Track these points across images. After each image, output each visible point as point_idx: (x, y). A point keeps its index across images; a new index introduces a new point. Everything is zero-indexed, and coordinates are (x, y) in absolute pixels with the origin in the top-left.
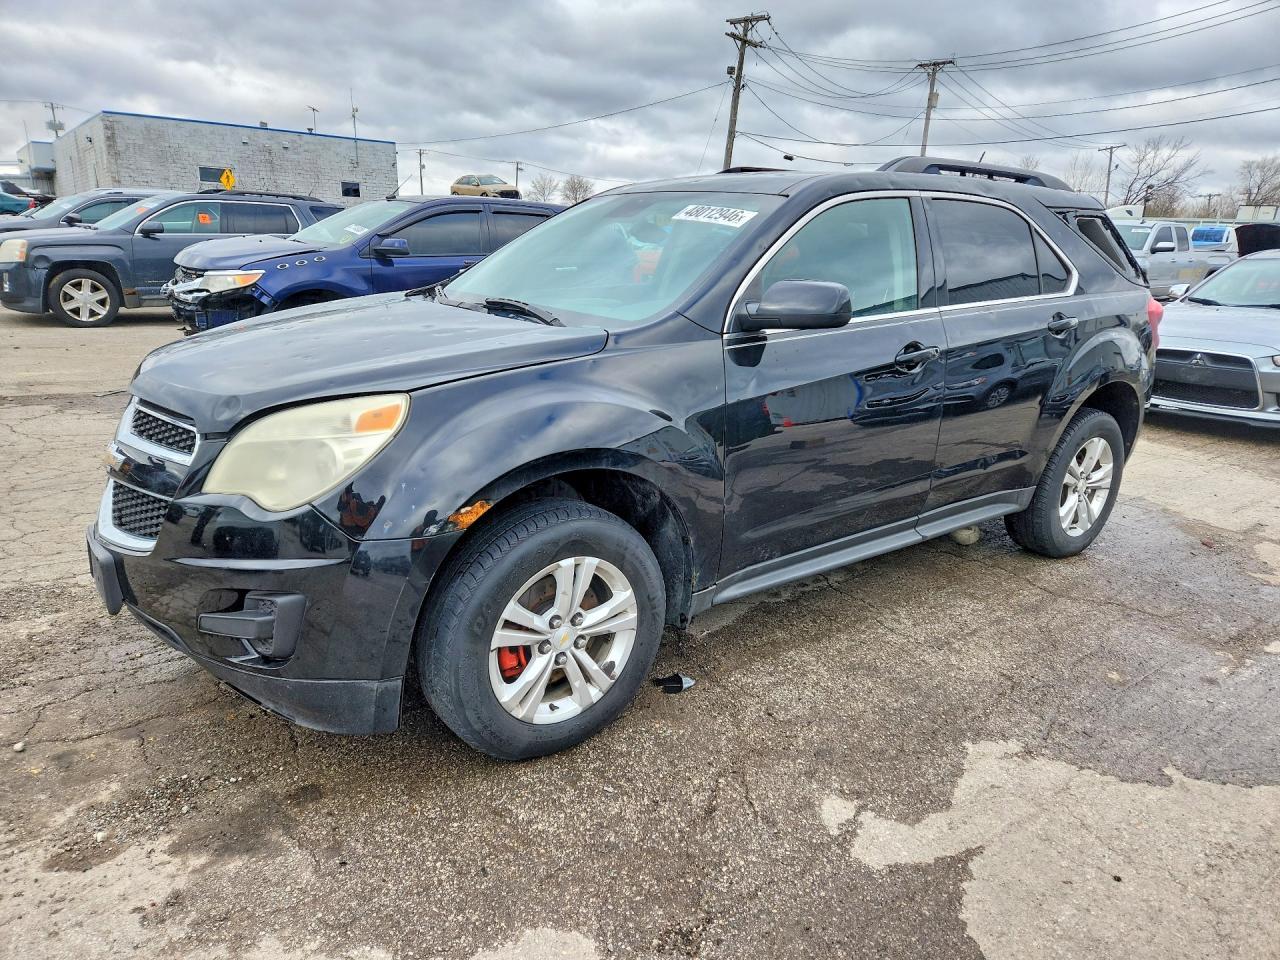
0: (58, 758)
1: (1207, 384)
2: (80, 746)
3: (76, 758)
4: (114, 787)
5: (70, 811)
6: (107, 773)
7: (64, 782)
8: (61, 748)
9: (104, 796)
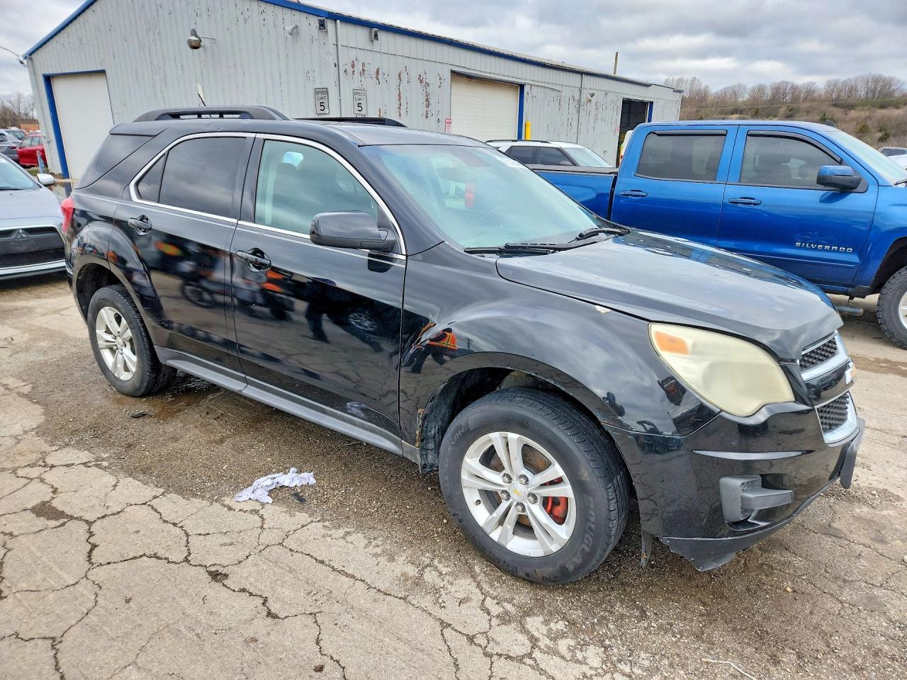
0: (883, 541)
1: (33, 250)
2: (867, 541)
3: (873, 535)
4: (858, 510)
5: (885, 512)
6: (858, 518)
7: (884, 527)
8: (880, 547)
9: (865, 509)
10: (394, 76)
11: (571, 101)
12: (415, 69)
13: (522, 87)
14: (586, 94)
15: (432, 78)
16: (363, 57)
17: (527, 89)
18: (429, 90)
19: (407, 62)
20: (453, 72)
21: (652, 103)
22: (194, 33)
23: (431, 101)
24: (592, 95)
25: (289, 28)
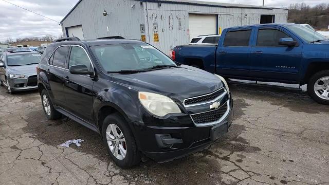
10: (167, 17)
11: (238, 19)
12: (175, 14)
13: (217, 15)
14: (244, 15)
15: (181, 17)
16: (155, 12)
17: (219, 16)
18: (181, 20)
19: (172, 12)
20: (189, 13)
21: (274, 15)
22: (105, 11)
23: (181, 24)
24: (246, 15)
25: (132, 6)
